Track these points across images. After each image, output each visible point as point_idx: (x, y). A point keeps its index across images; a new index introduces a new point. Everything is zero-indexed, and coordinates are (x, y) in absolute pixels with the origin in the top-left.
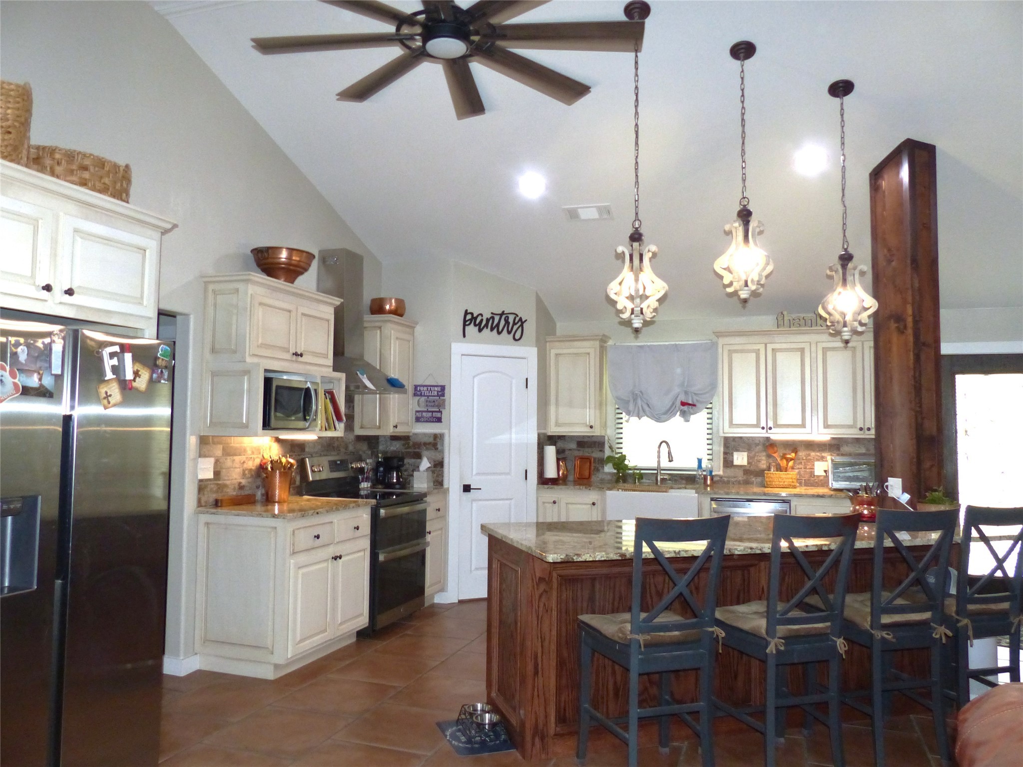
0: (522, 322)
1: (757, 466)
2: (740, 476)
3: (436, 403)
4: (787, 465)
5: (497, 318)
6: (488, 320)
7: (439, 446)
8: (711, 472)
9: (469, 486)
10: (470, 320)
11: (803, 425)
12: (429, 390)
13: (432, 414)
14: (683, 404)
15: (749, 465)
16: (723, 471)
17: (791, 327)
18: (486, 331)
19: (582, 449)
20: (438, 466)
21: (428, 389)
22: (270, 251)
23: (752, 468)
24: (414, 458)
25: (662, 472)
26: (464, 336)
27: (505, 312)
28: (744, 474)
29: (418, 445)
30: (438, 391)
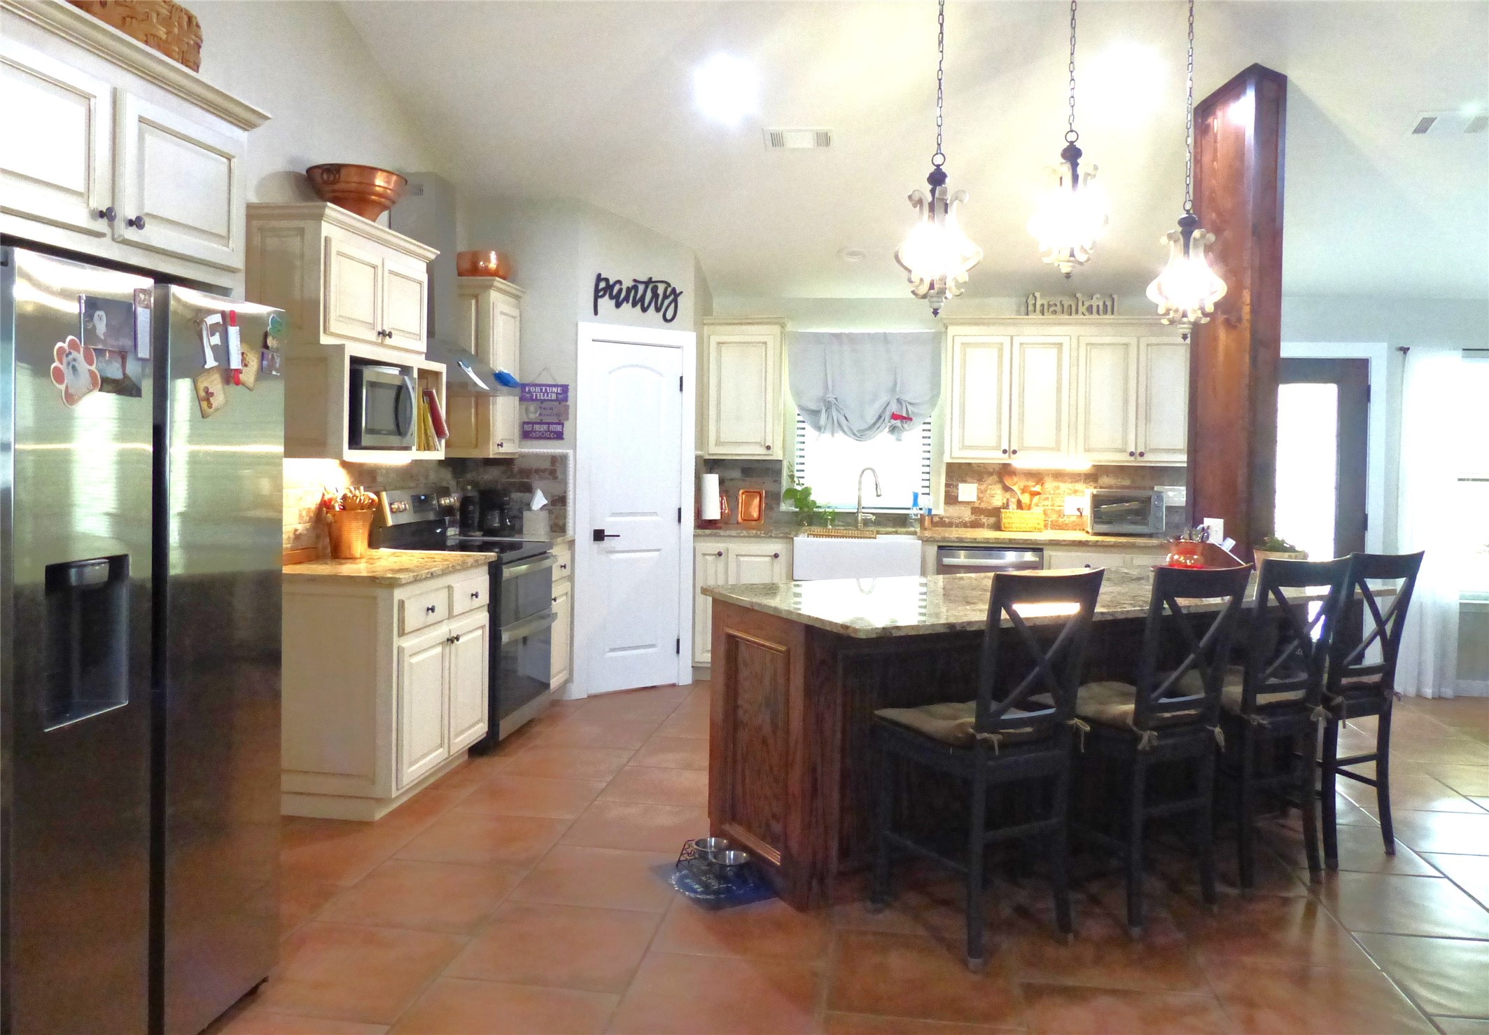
0: (675, 295)
1: (989, 503)
2: (967, 515)
3: (555, 411)
4: (1031, 501)
5: (641, 288)
6: (629, 290)
7: (559, 474)
8: (930, 510)
9: (602, 531)
10: (605, 289)
11: (1057, 448)
12: (544, 390)
13: (549, 427)
14: (895, 417)
15: (979, 502)
16: (945, 511)
17: (1045, 314)
18: (626, 307)
19: (748, 479)
20: (559, 502)
21: (541, 390)
22: (343, 172)
23: (983, 506)
24: (521, 492)
25: (864, 510)
26: (596, 313)
27: (653, 280)
28: (972, 513)
29: (526, 473)
30: (557, 394)
